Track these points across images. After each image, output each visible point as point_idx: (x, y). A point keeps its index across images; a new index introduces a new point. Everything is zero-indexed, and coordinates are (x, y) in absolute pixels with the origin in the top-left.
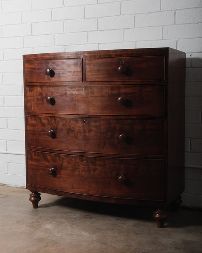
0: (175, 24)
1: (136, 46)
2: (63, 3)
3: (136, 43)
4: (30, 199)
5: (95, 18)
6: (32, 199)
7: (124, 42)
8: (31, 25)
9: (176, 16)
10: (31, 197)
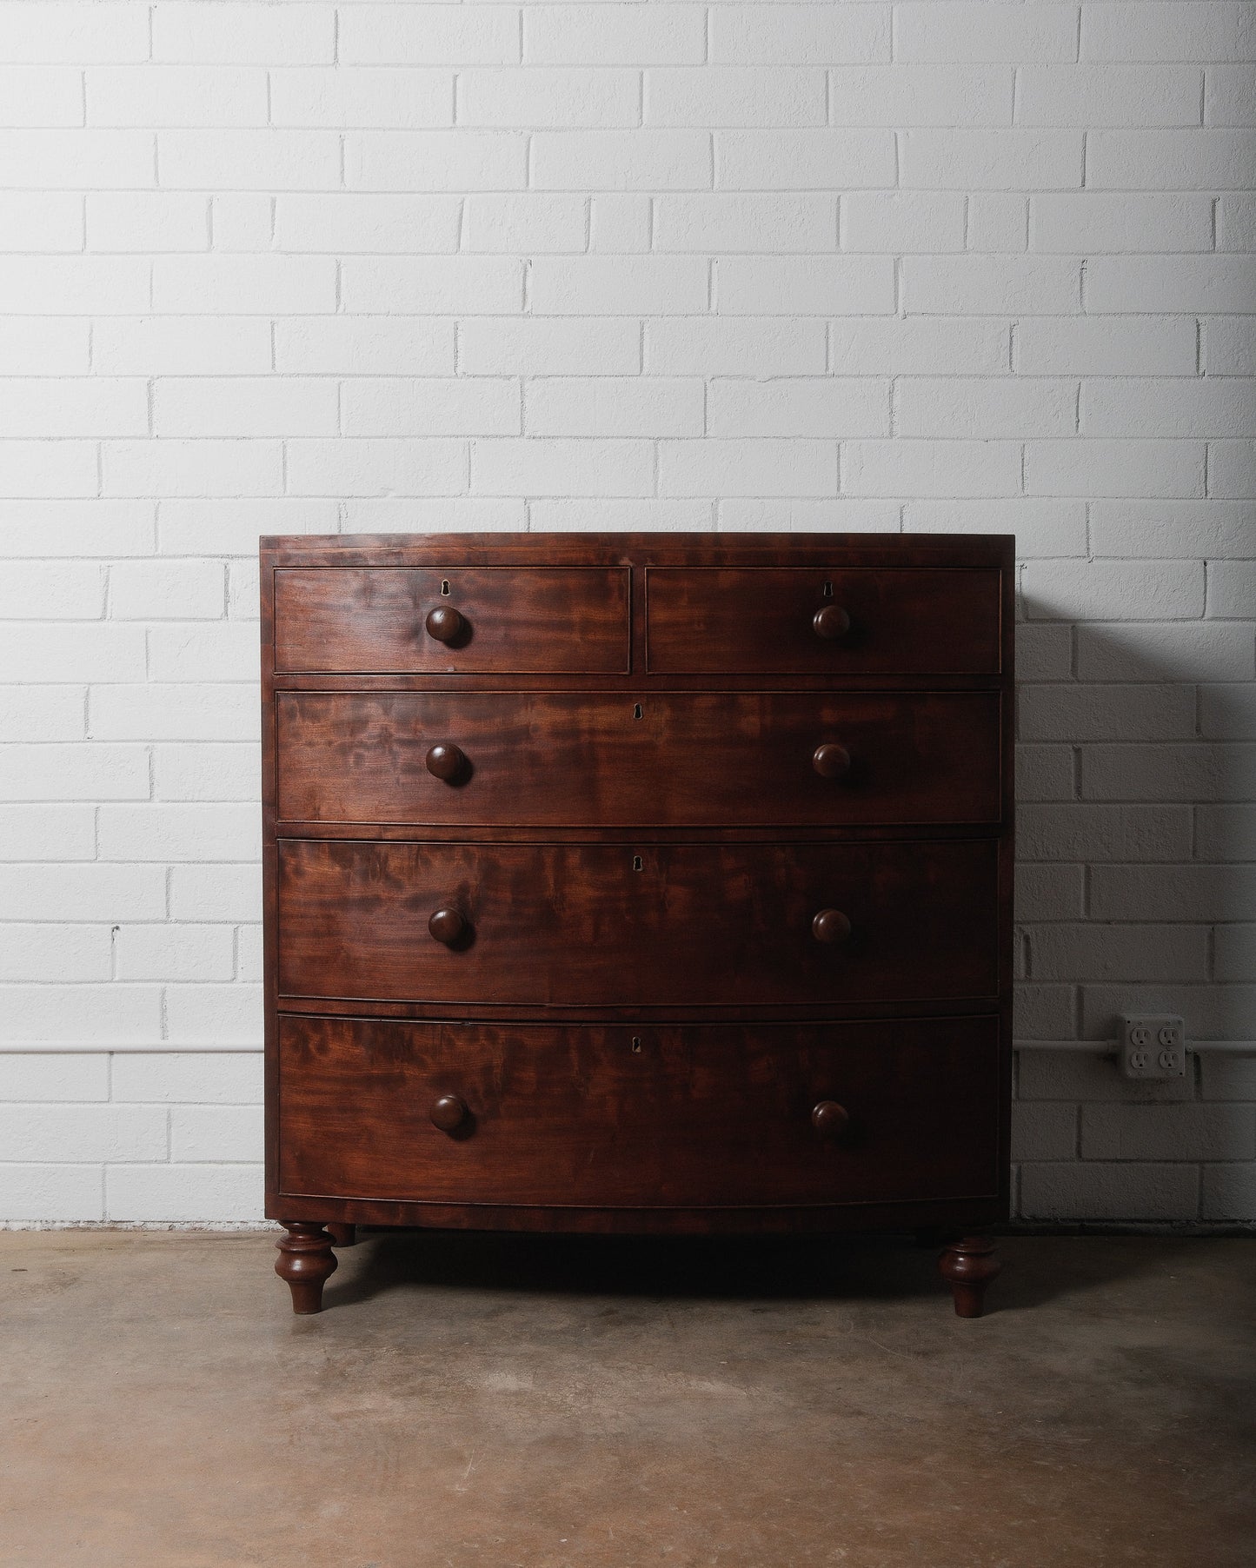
0: (891, 435)
1: (715, 516)
2: (338, 296)
3: (714, 507)
4: (284, 1271)
5: (509, 377)
6: (297, 1265)
7: (655, 496)
8: (149, 385)
9: (897, 401)
10: (288, 1254)
